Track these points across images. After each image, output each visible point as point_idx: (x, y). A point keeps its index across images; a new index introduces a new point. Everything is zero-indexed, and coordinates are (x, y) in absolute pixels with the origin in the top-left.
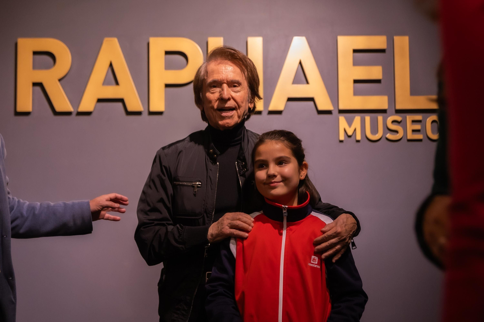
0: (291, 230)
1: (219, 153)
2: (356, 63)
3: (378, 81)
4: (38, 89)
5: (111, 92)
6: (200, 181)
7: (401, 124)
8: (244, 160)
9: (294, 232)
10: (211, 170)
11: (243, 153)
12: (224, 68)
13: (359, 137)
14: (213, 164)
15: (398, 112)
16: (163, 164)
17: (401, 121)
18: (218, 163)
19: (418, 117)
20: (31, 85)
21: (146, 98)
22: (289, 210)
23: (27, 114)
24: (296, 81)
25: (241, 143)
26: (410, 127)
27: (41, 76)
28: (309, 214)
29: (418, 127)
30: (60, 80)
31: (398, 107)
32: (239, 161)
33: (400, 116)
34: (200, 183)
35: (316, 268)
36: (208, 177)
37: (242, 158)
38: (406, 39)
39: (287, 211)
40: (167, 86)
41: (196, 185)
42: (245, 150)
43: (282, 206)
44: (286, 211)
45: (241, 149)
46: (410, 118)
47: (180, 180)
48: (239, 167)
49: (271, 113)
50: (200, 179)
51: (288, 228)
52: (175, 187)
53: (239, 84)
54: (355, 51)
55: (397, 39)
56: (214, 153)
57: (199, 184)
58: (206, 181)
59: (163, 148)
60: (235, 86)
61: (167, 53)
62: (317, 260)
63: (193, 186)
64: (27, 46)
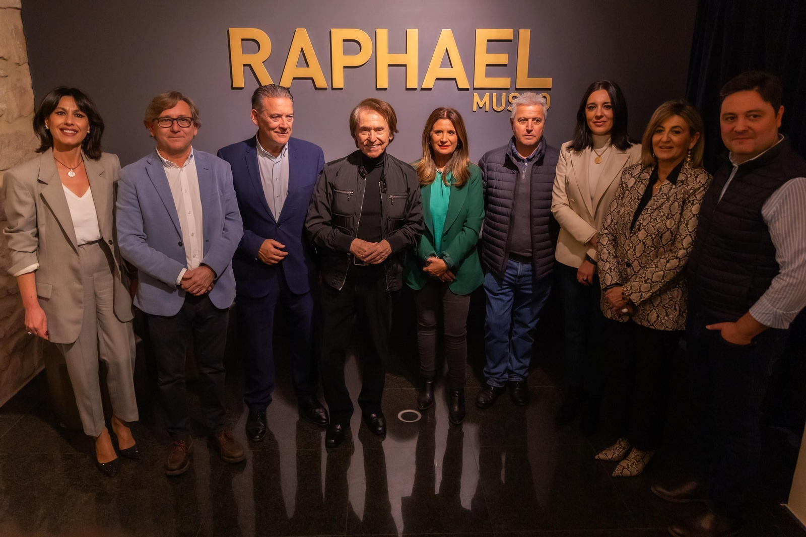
1: (367, 173)
3: (505, 65)
4: (248, 68)
5: (303, 72)
10: (360, 183)
11: (385, 177)
12: (371, 117)
13: (487, 109)
14: (362, 179)
15: (517, 90)
18: (366, 180)
20: (242, 66)
21: (330, 78)
23: (241, 89)
24: (443, 65)
27: (250, 59)
30: (263, 62)
31: (518, 86)
36: (358, 188)
37: (383, 180)
38: (529, 31)
40: (345, 67)
41: (349, 193)
42: (386, 174)
45: (383, 173)
47: (339, 188)
48: (381, 185)
49: (423, 89)
50: (352, 190)
52: (334, 193)
53: (382, 129)
54: (488, 41)
55: (521, 31)
56: (364, 172)
57: (352, 193)
58: (356, 191)
60: (380, 130)
61: (344, 41)
63: (347, 194)
64: (237, 34)
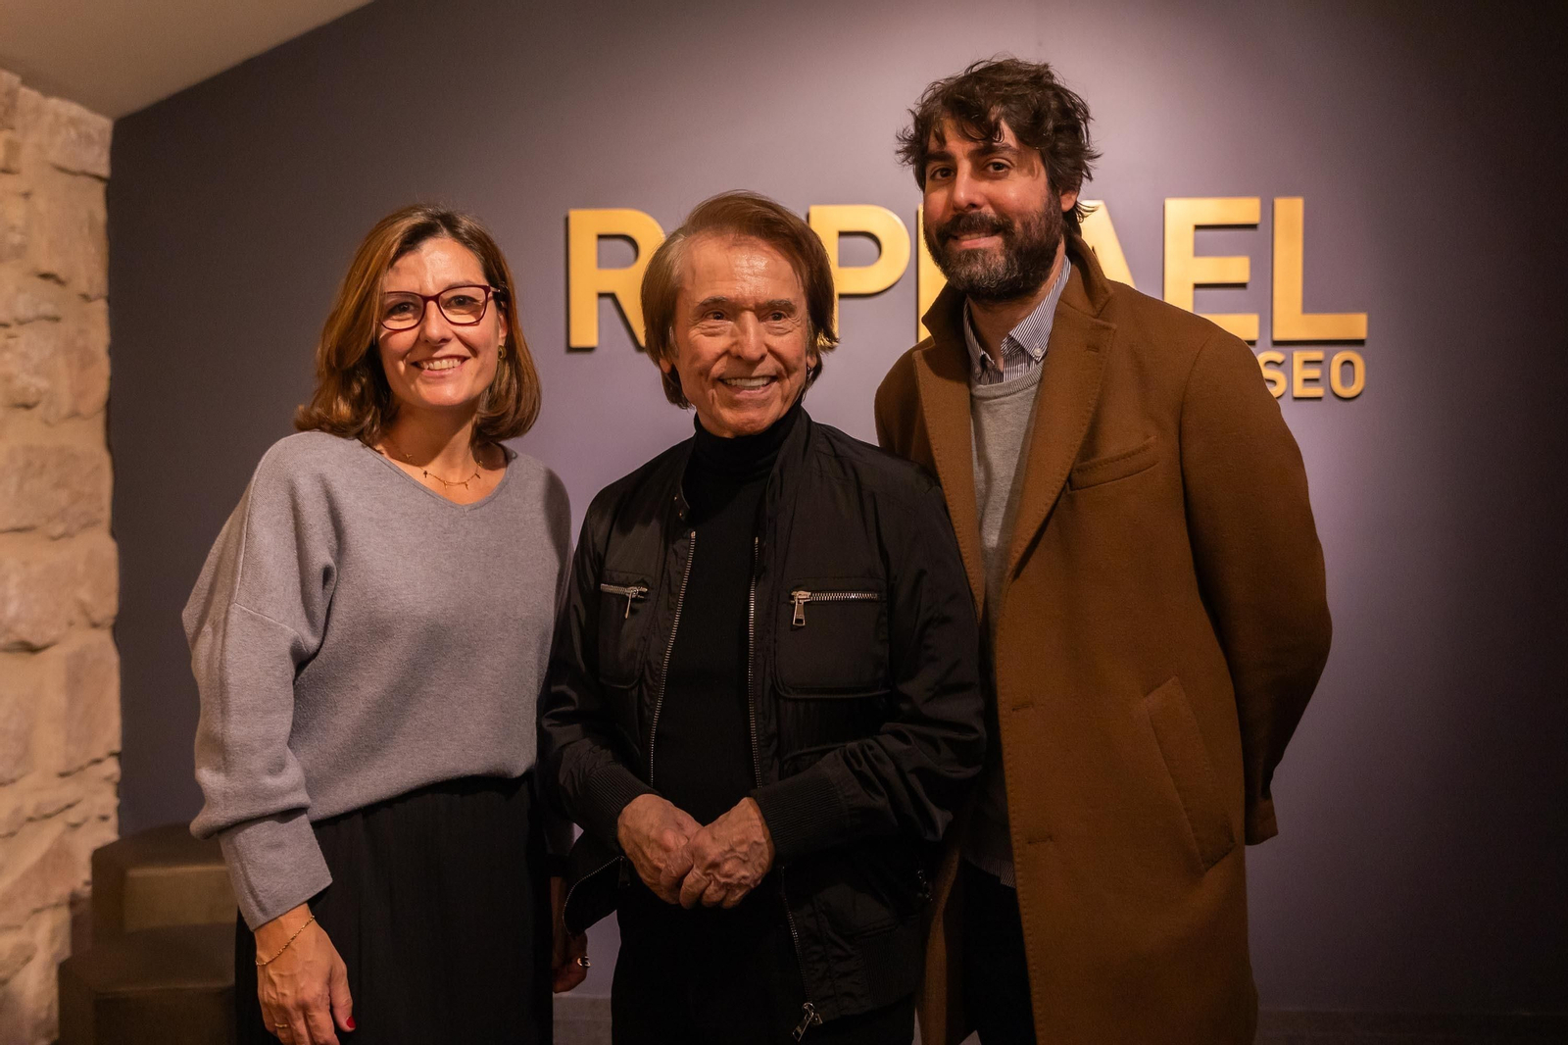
1: (687, 506)
2: (1199, 251)
3: (1243, 286)
4: (608, 302)
6: (645, 585)
7: (1283, 366)
12: (745, 260)
15: (1277, 344)
17: (1282, 363)
18: (693, 534)
19: (1317, 354)
20: (595, 298)
23: (589, 349)
26: (1300, 373)
27: (614, 280)
29: (1314, 373)
31: (1278, 336)
33: (1282, 352)
34: (646, 591)
36: (665, 571)
38: (1298, 203)
41: (632, 593)
46: (1299, 355)
50: (646, 579)
53: (788, 309)
54: (1198, 227)
56: (681, 505)
57: (641, 593)
60: (778, 317)
61: (843, 234)
64: (587, 224)
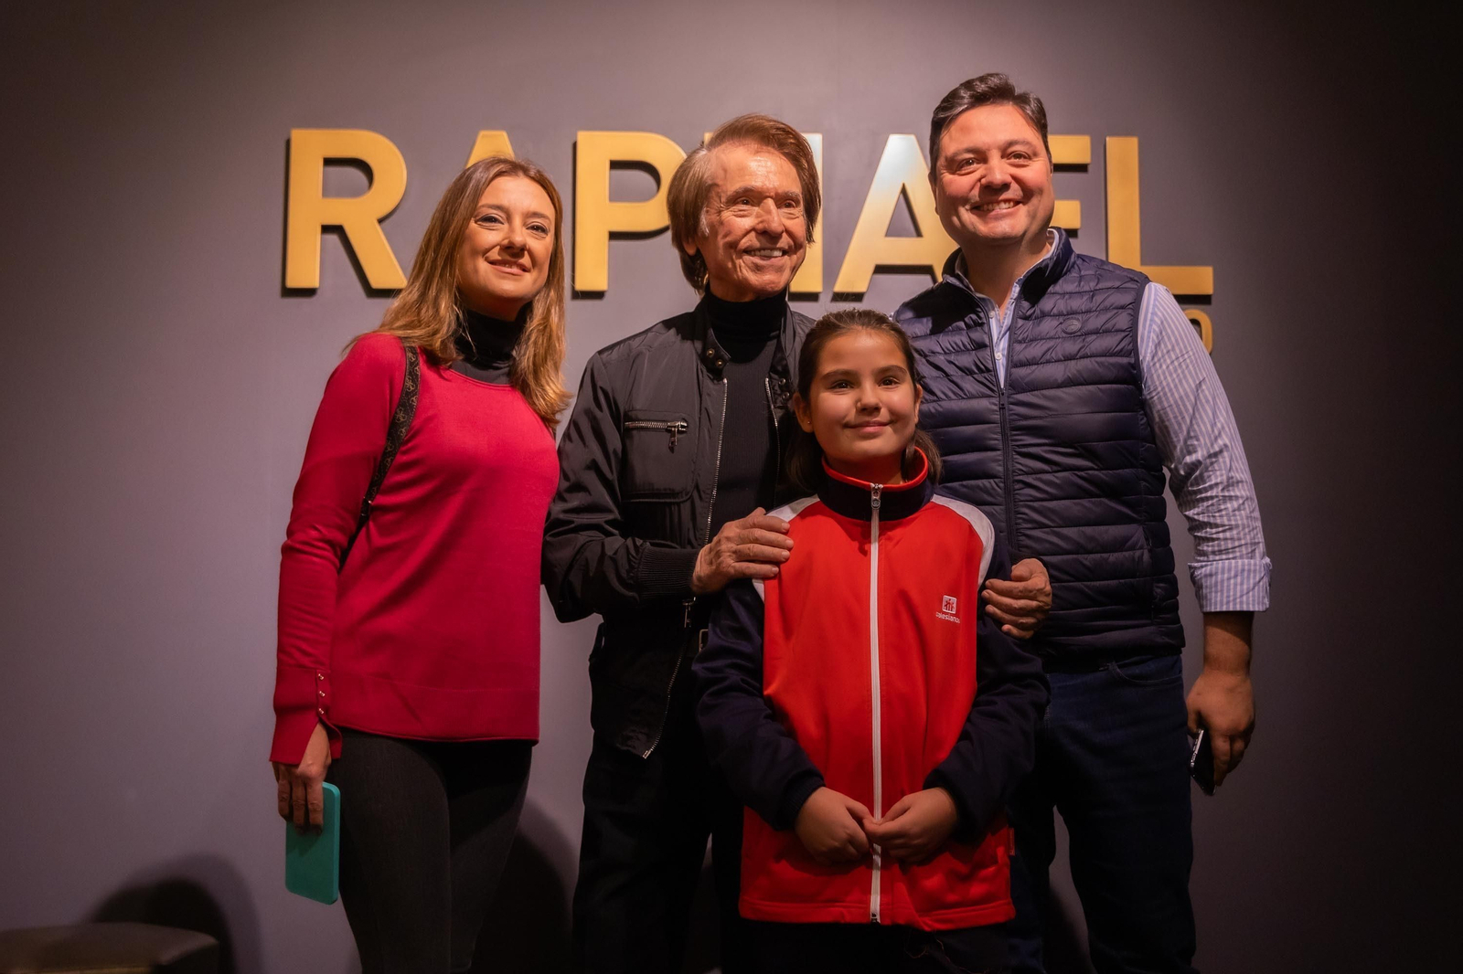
0: (889, 539)
1: (727, 356)
4: (333, 239)
6: (684, 420)
8: (785, 373)
9: (898, 543)
10: (709, 395)
11: (784, 358)
14: (715, 382)
16: (599, 383)
18: (725, 381)
20: (319, 229)
22: (886, 494)
23: (309, 292)
24: (893, 231)
25: (778, 337)
28: (929, 501)
30: (381, 221)
32: (773, 375)
34: (685, 425)
35: (954, 623)
36: (703, 410)
37: (780, 368)
38: (1132, 144)
39: (881, 498)
40: (614, 236)
41: (675, 427)
42: (788, 352)
43: (869, 486)
44: (877, 498)
45: (779, 348)
47: (640, 415)
48: (772, 388)
49: (840, 296)
50: (684, 415)
51: (883, 537)
52: (626, 434)
53: (795, 200)
55: (1112, 143)
56: (718, 356)
57: (682, 427)
58: (697, 420)
59: (600, 352)
60: (789, 206)
61: (615, 165)
62: (955, 605)
63: (668, 430)
64: (311, 146)
